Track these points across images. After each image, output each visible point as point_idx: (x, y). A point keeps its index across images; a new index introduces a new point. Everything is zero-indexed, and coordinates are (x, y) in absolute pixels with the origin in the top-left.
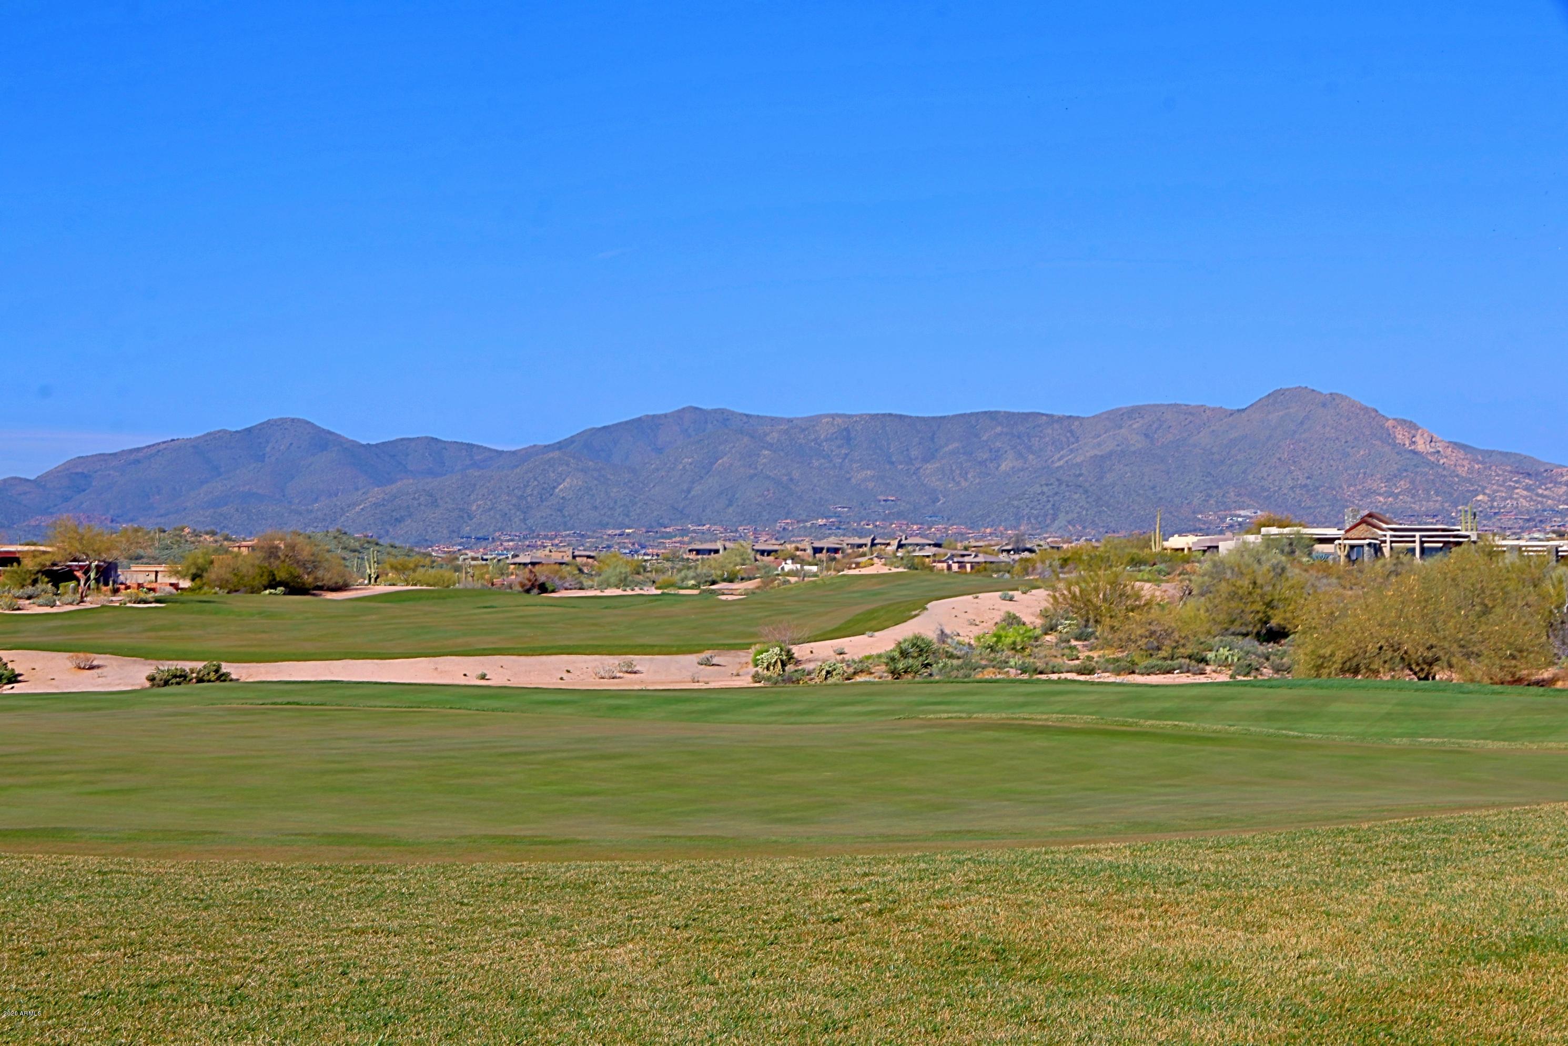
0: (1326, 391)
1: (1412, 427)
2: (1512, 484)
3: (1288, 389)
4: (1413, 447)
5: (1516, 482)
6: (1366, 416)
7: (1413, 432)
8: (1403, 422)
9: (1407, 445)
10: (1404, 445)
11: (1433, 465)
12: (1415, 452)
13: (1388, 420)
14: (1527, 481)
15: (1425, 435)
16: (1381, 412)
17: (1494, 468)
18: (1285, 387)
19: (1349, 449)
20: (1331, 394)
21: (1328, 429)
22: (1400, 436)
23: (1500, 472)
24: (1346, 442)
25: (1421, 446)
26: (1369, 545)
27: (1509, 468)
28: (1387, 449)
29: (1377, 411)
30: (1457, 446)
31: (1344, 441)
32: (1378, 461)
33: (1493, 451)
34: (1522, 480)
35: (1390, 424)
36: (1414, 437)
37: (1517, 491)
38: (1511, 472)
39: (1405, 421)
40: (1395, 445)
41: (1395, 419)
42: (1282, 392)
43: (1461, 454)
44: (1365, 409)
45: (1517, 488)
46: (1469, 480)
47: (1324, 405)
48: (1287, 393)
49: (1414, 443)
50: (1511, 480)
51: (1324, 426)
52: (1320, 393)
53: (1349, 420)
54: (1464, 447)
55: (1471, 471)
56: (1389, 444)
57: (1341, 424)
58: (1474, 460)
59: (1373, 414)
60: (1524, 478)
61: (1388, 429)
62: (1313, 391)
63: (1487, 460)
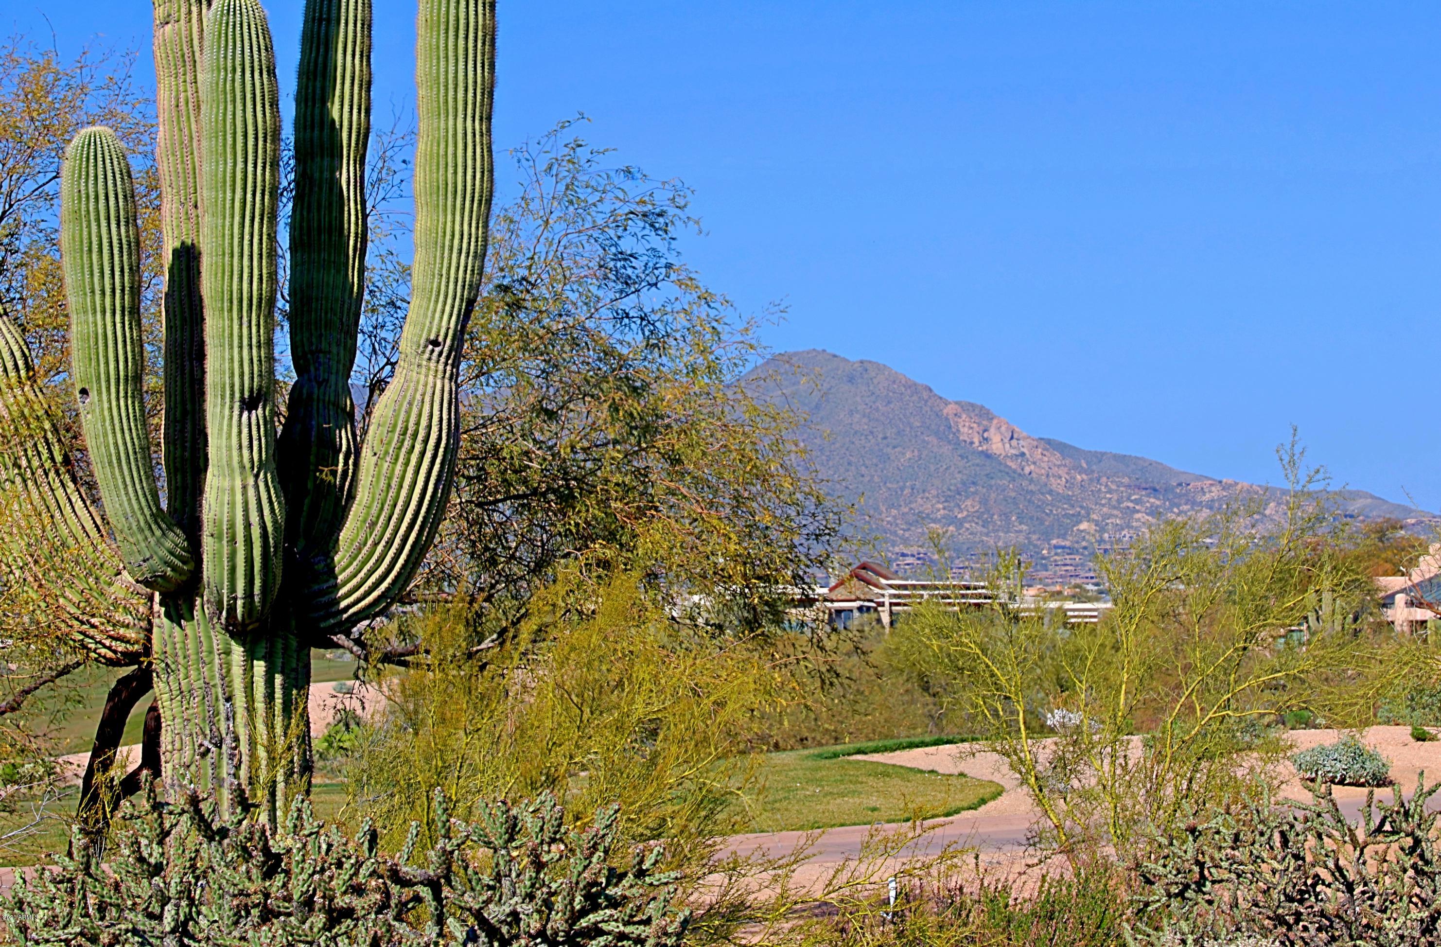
0: (854, 358)
1: (983, 415)
2: (1131, 505)
3: (796, 354)
4: (985, 447)
5: (1136, 502)
6: (915, 398)
7: (985, 423)
8: (969, 408)
9: (977, 444)
10: (972, 443)
11: (1014, 476)
12: (987, 455)
13: (947, 403)
14: (1152, 500)
15: (1003, 429)
16: (936, 391)
17: (1104, 479)
18: (791, 350)
19: (889, 450)
20: (862, 362)
21: (857, 416)
22: (966, 429)
23: (1114, 487)
24: (885, 438)
25: (997, 445)
26: (860, 609)
27: (1126, 480)
28: (946, 449)
29: (930, 390)
30: (1050, 444)
31: (881, 436)
32: (932, 468)
33: (1103, 454)
34: (1145, 499)
35: (949, 410)
36: (985, 431)
37: (1137, 516)
38: (1129, 486)
39: (972, 405)
40: (957, 444)
41: (956, 403)
42: (786, 358)
43: (1056, 458)
44: (913, 387)
45: (1138, 511)
46: (1068, 499)
47: (851, 380)
48: (795, 359)
49: (986, 439)
50: (1129, 499)
51: (851, 413)
52: (845, 360)
53: (889, 402)
54: (1062, 448)
55: (1070, 485)
56: (949, 442)
57: (877, 410)
58: (1075, 468)
59: (925, 395)
60: (1148, 496)
61: (947, 419)
62: (835, 356)
63: (1094, 467)
